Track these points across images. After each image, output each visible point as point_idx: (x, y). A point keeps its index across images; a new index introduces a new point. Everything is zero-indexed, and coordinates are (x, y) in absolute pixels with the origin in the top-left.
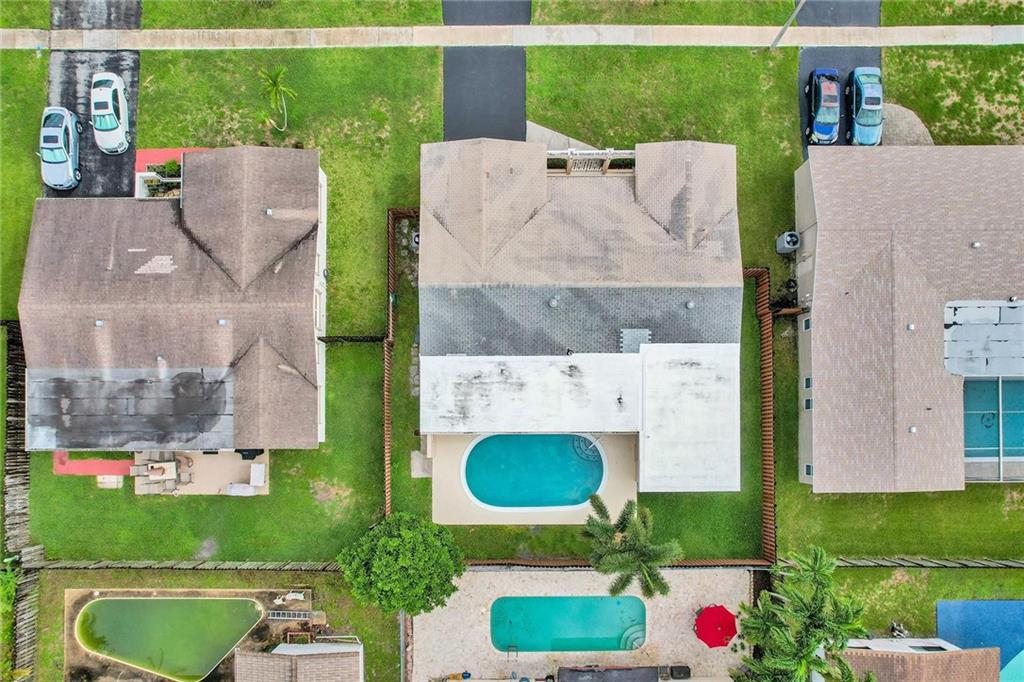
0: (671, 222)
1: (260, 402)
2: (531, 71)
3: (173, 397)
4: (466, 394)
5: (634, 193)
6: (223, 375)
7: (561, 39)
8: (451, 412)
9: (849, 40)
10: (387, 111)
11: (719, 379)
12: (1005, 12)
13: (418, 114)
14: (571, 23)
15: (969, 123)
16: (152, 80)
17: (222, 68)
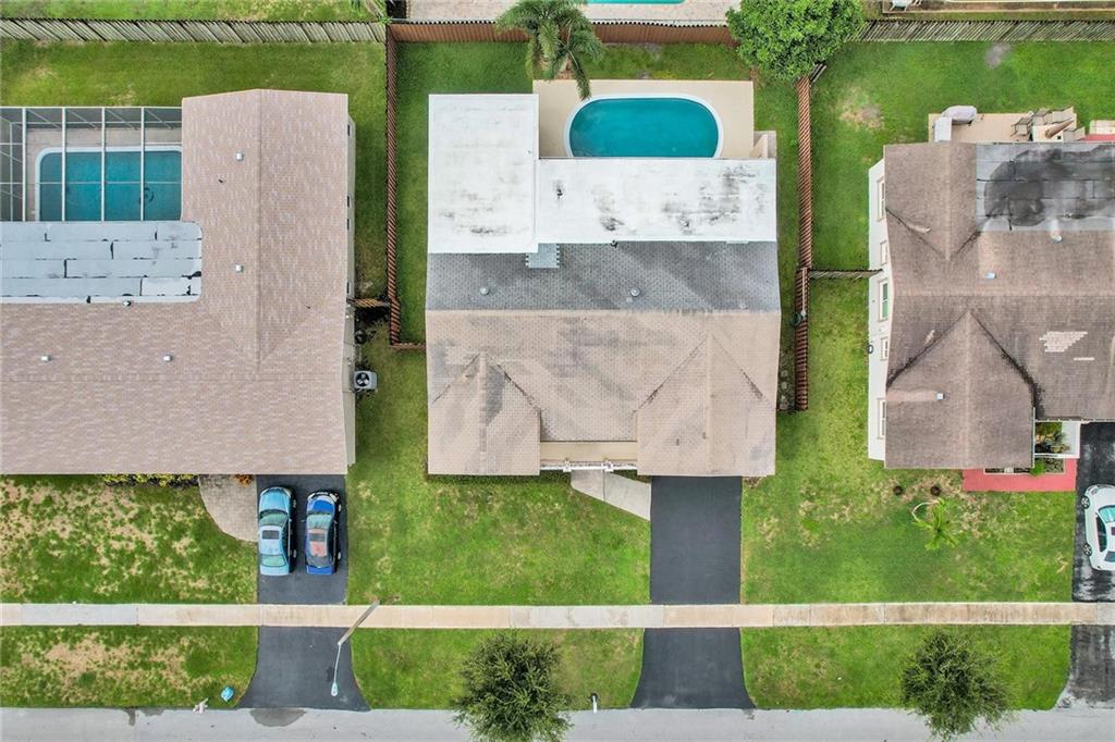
0: (502, 386)
1: (949, 191)
2: (644, 576)
3: (1043, 200)
4: (727, 200)
5: (541, 421)
6: (988, 223)
7: (611, 612)
8: (744, 182)
9: (292, 613)
10: (802, 531)
11: (451, 216)
12: (124, 639)
13: (769, 527)
14: (600, 630)
15: (163, 518)
16: (1059, 568)
17: (981, 581)
